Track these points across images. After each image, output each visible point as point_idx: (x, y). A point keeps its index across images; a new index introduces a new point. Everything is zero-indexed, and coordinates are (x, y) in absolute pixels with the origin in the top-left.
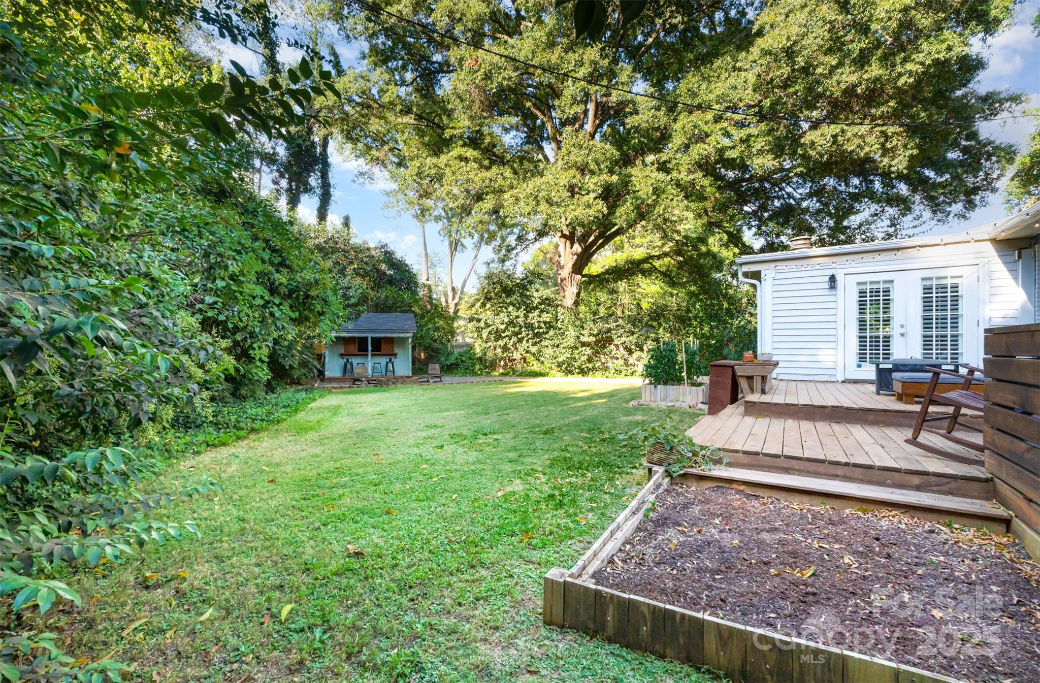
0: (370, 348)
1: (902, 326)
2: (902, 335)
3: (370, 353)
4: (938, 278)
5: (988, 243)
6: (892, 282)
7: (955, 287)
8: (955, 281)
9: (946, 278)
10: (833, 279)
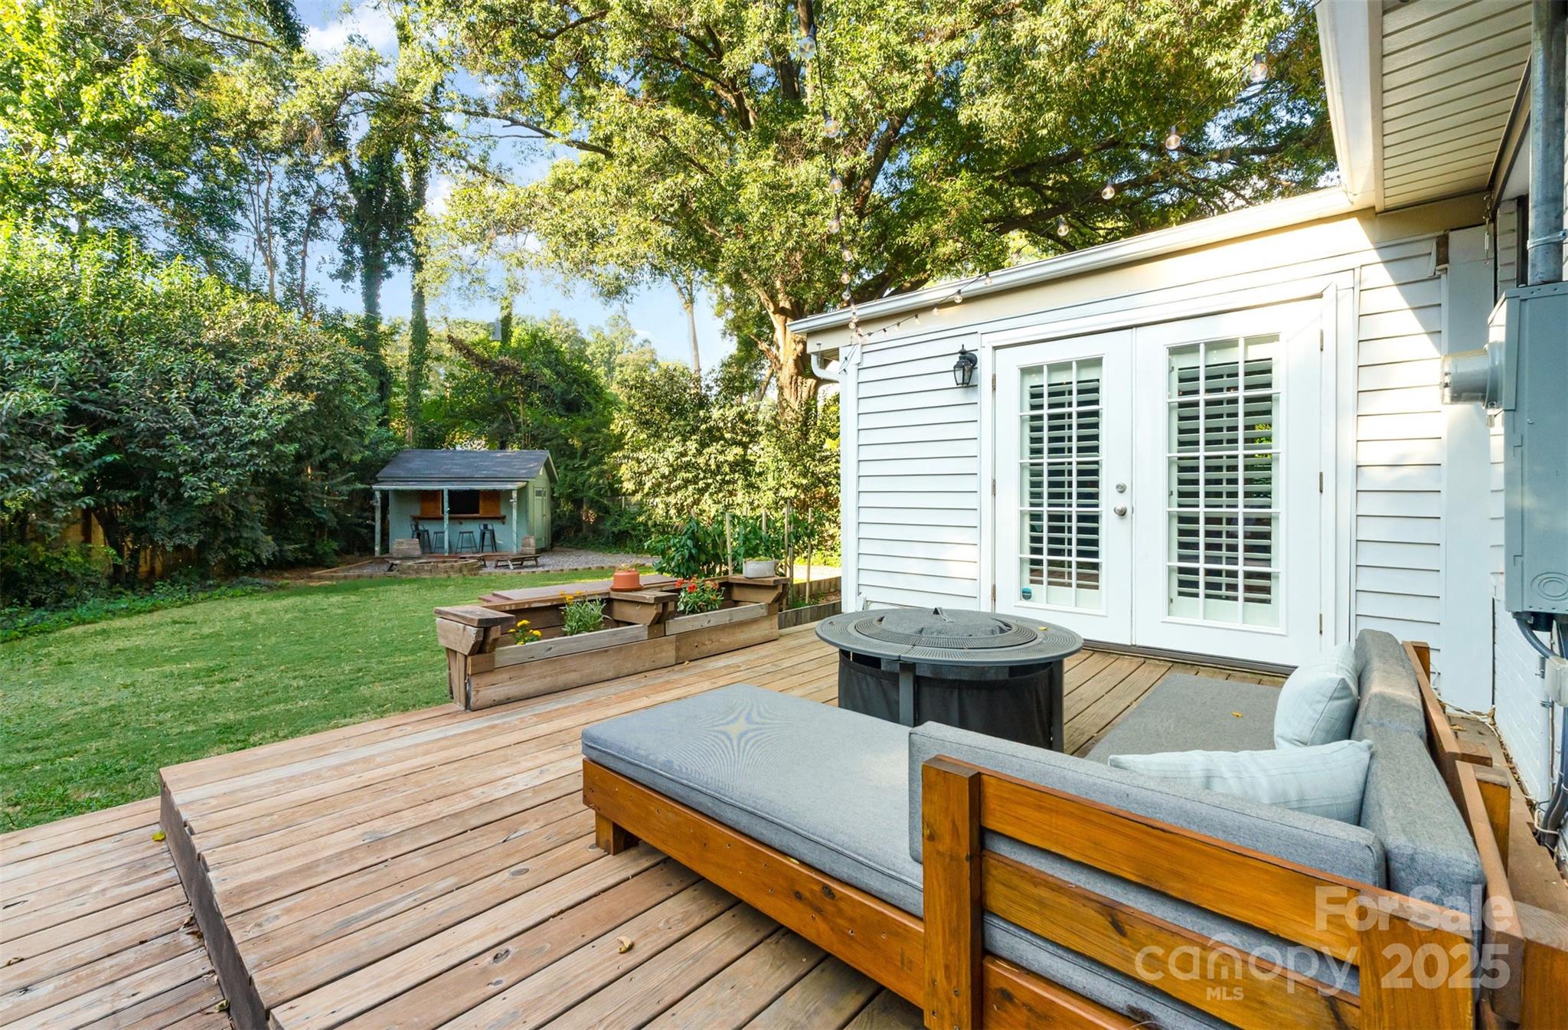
0: (447, 509)
1: (1122, 489)
2: (1122, 513)
3: (446, 516)
4: (1213, 346)
5: (1354, 221)
6: (1096, 362)
7: (1261, 371)
8: (1257, 352)
9: (1231, 344)
10: (967, 362)
